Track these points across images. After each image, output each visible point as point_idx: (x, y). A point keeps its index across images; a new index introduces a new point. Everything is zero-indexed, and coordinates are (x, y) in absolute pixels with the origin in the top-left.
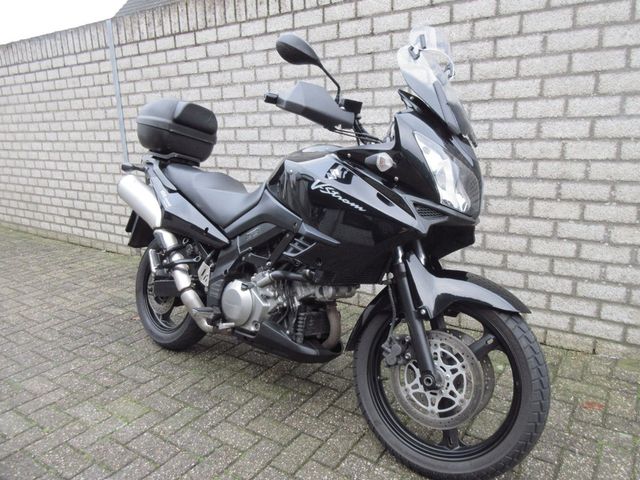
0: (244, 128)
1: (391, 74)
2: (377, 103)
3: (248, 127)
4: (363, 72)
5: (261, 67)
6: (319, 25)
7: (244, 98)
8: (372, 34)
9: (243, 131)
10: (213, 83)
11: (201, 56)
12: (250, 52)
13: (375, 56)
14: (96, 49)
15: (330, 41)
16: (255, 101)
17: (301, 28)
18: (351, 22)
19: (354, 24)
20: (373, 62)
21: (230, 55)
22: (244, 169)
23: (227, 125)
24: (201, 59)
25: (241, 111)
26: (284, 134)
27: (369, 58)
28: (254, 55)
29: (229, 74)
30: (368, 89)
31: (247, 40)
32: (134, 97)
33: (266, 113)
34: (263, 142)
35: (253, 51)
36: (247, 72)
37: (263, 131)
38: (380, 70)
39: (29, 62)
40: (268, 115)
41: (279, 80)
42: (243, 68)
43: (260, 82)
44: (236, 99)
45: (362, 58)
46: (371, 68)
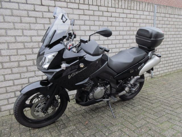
1: (116, 27)
4: (109, 26)
5: (77, 20)
6: (97, 11)
8: (111, 17)
15: (100, 16)
17: (91, 10)
18: (106, 12)
19: (107, 13)
27: (111, 22)
31: (70, 9)
35: (73, 14)
38: (113, 26)
45: (109, 22)
46: (111, 25)
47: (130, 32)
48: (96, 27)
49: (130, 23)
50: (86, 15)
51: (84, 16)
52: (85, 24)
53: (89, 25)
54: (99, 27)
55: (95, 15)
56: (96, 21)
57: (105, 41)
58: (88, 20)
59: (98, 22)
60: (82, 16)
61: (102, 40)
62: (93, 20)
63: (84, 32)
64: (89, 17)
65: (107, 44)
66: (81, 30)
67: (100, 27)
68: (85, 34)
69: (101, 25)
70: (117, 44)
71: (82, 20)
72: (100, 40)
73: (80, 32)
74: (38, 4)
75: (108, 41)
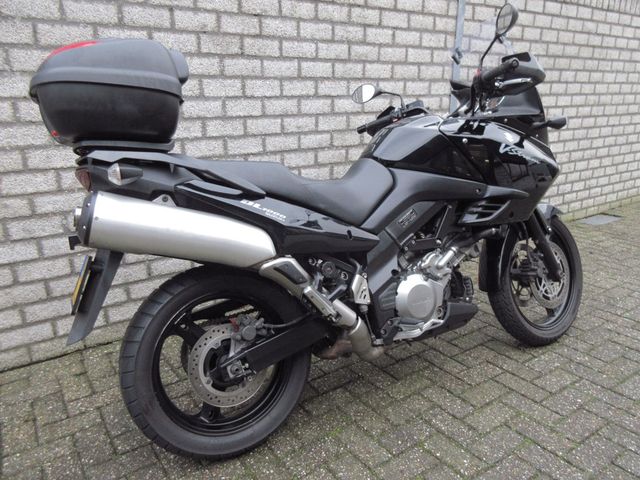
1: (281, 43)
2: (266, 74)
4: (249, 36)
13: (263, 20)
20: (260, 26)
27: (256, 20)
30: (255, 57)
38: (269, 37)
45: (247, 20)
46: (258, 32)
47: (349, 65)
48: (184, 35)
49: (351, 29)
54: (199, 38)
57: (230, 104)
61: (215, 98)
65: (240, 117)
67: (204, 37)
69: (209, 29)
70: (287, 116)
72: (207, 99)
75: (245, 102)
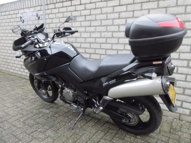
0: (99, 38)
3: (101, 37)
5: (110, 13)
7: (101, 26)
9: (99, 39)
10: (87, 19)
11: (83, 9)
12: (105, 7)
13: (168, 9)
14: (37, 6)
15: (145, 2)
16: (105, 27)
21: (96, 8)
22: (98, 54)
23: (91, 36)
24: (82, 10)
25: (99, 31)
26: (118, 41)
28: (107, 8)
29: (95, 16)
32: (52, 24)
33: (110, 32)
34: (108, 43)
35: (107, 7)
36: (103, 15)
37: (108, 39)
39: (10, 11)
40: (111, 33)
41: (118, 19)
42: (102, 14)
43: (109, 19)
44: (97, 26)
50: (122, 5)
51: (119, 7)
52: (119, 17)
53: (124, 18)
55: (136, 3)
56: (136, 10)
58: (125, 12)
59: (139, 11)
60: (117, 7)
62: (131, 10)
63: (117, 27)
64: (127, 7)
66: (114, 25)
68: (119, 29)
71: (117, 12)
73: (113, 27)
74: (78, 4)
